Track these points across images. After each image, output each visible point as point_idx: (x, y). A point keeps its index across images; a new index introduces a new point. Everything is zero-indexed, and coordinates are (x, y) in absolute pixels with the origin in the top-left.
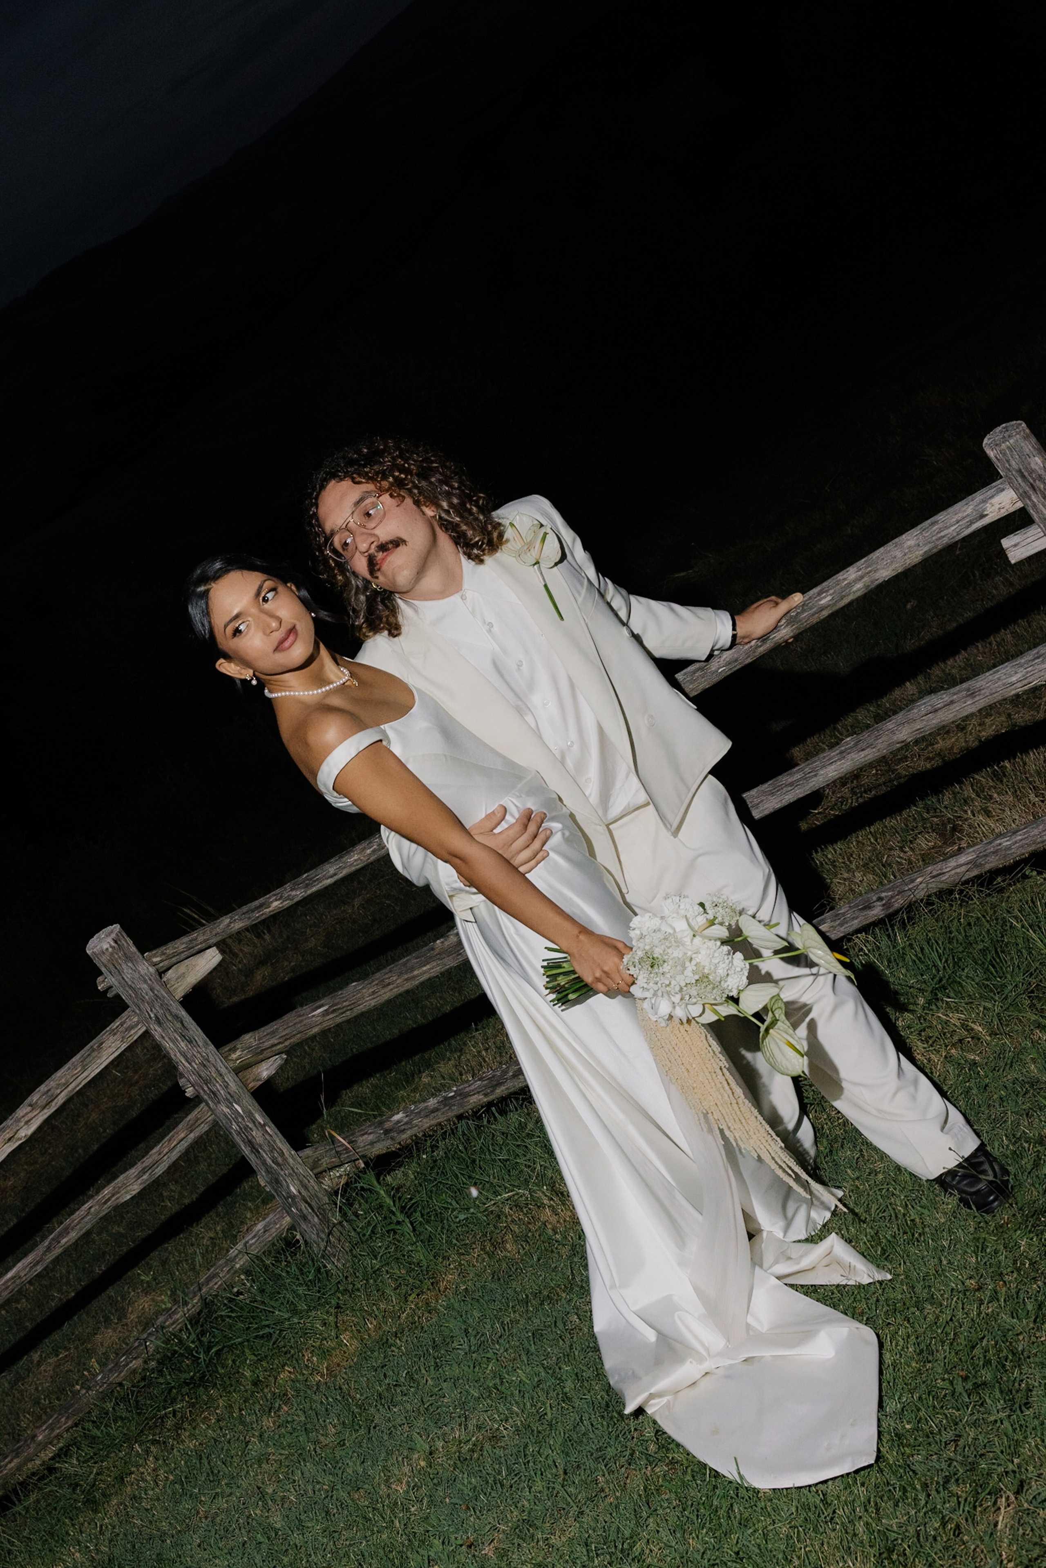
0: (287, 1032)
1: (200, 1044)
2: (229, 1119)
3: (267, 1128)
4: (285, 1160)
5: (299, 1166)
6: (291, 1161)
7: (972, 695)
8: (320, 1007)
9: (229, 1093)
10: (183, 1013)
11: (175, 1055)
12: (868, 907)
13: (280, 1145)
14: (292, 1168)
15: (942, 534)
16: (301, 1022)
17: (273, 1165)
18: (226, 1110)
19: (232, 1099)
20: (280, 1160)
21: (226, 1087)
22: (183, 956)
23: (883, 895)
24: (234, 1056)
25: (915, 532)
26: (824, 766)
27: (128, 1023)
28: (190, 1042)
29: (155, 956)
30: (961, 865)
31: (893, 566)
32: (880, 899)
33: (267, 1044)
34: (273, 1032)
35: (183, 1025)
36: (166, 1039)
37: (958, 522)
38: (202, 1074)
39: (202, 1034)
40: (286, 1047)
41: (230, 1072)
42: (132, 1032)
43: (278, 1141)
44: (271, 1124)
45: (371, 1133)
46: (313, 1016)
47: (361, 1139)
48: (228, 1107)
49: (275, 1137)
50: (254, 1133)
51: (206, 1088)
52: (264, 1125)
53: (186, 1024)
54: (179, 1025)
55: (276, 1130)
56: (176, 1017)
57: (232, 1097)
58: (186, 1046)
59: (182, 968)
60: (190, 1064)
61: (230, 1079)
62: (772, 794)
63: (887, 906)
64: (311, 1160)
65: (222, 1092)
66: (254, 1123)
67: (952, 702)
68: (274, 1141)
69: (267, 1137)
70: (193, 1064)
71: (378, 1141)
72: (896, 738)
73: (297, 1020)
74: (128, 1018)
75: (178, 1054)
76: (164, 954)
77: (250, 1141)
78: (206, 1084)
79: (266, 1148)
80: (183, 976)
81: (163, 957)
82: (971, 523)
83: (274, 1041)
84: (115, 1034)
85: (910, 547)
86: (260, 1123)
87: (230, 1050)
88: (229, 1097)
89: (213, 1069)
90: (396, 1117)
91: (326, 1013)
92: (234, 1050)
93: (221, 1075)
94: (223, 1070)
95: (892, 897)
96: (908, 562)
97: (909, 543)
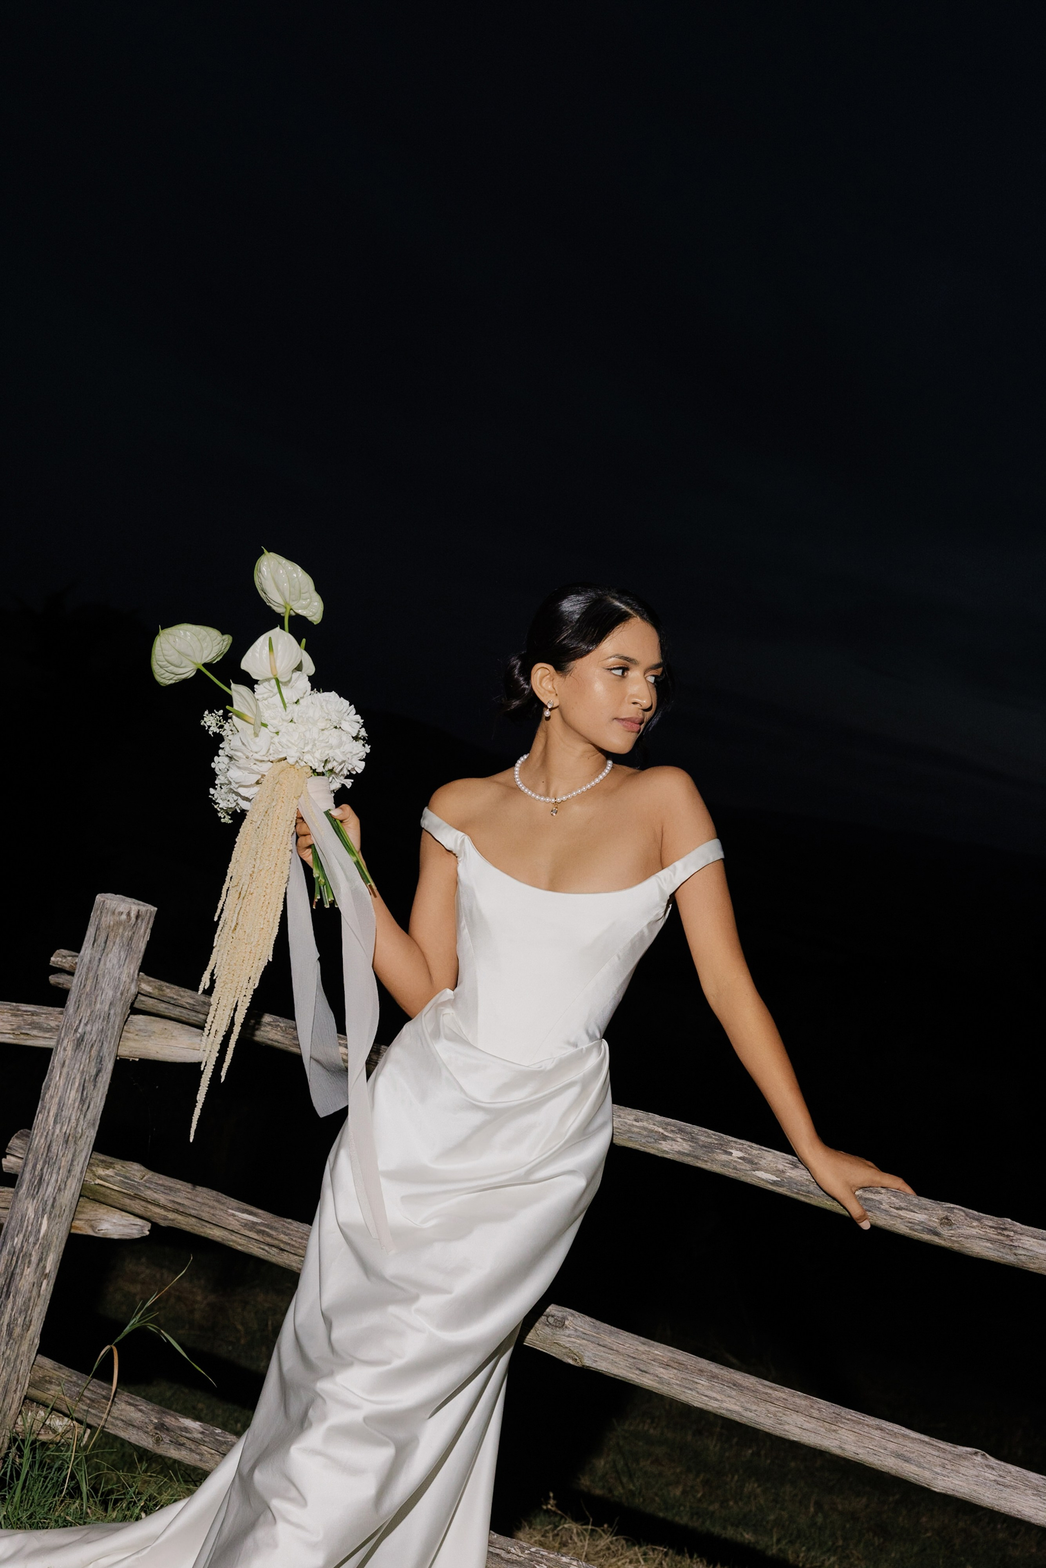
0: (186, 1202)
1: (89, 1116)
2: (21, 1226)
3: (45, 1282)
4: (22, 1337)
5: (25, 1363)
6: (25, 1347)
8: (251, 1213)
9: (55, 1198)
10: (109, 1066)
11: (52, 1097)
13: (35, 1315)
14: (17, 1356)
16: (213, 1207)
17: (5, 1328)
18: (31, 1213)
19: (49, 1209)
20: (18, 1331)
21: (60, 1190)
22: (176, 1012)
24: (101, 1172)
27: (41, 1019)
28: (82, 1101)
29: (148, 983)
33: (149, 1194)
34: (170, 1189)
35: (97, 1075)
36: (65, 1070)
38: (54, 1148)
39: (101, 1110)
40: (165, 1218)
41: (79, 1180)
42: (35, 1032)
43: (38, 1309)
44: (52, 1282)
45: (140, 1410)
46: (233, 1215)
47: (123, 1406)
48: (36, 1212)
49: (41, 1302)
50: (27, 1271)
51: (39, 1167)
52: (46, 1276)
53: (99, 1079)
54: (93, 1072)
55: (49, 1297)
56: (100, 1060)
57: (53, 1206)
58: (74, 1101)
59: (158, 1025)
60: (55, 1122)
61: (73, 1187)
64: (40, 1374)
65: (50, 1189)
66: (40, 1260)
68: (35, 1305)
69: (34, 1293)
70: (58, 1126)
71: (139, 1428)
73: (211, 1203)
74: (47, 1015)
75: (56, 1100)
76: (161, 990)
77: (13, 1274)
78: (45, 1162)
79: (20, 1301)
80: (151, 1034)
81: (156, 993)
83: (162, 1199)
84: (16, 1015)
86: (44, 1267)
87: (102, 1161)
88: (50, 1203)
89: (70, 1156)
90: (188, 1423)
91: (252, 1226)
92: (108, 1166)
93: (69, 1171)
94: (77, 1170)
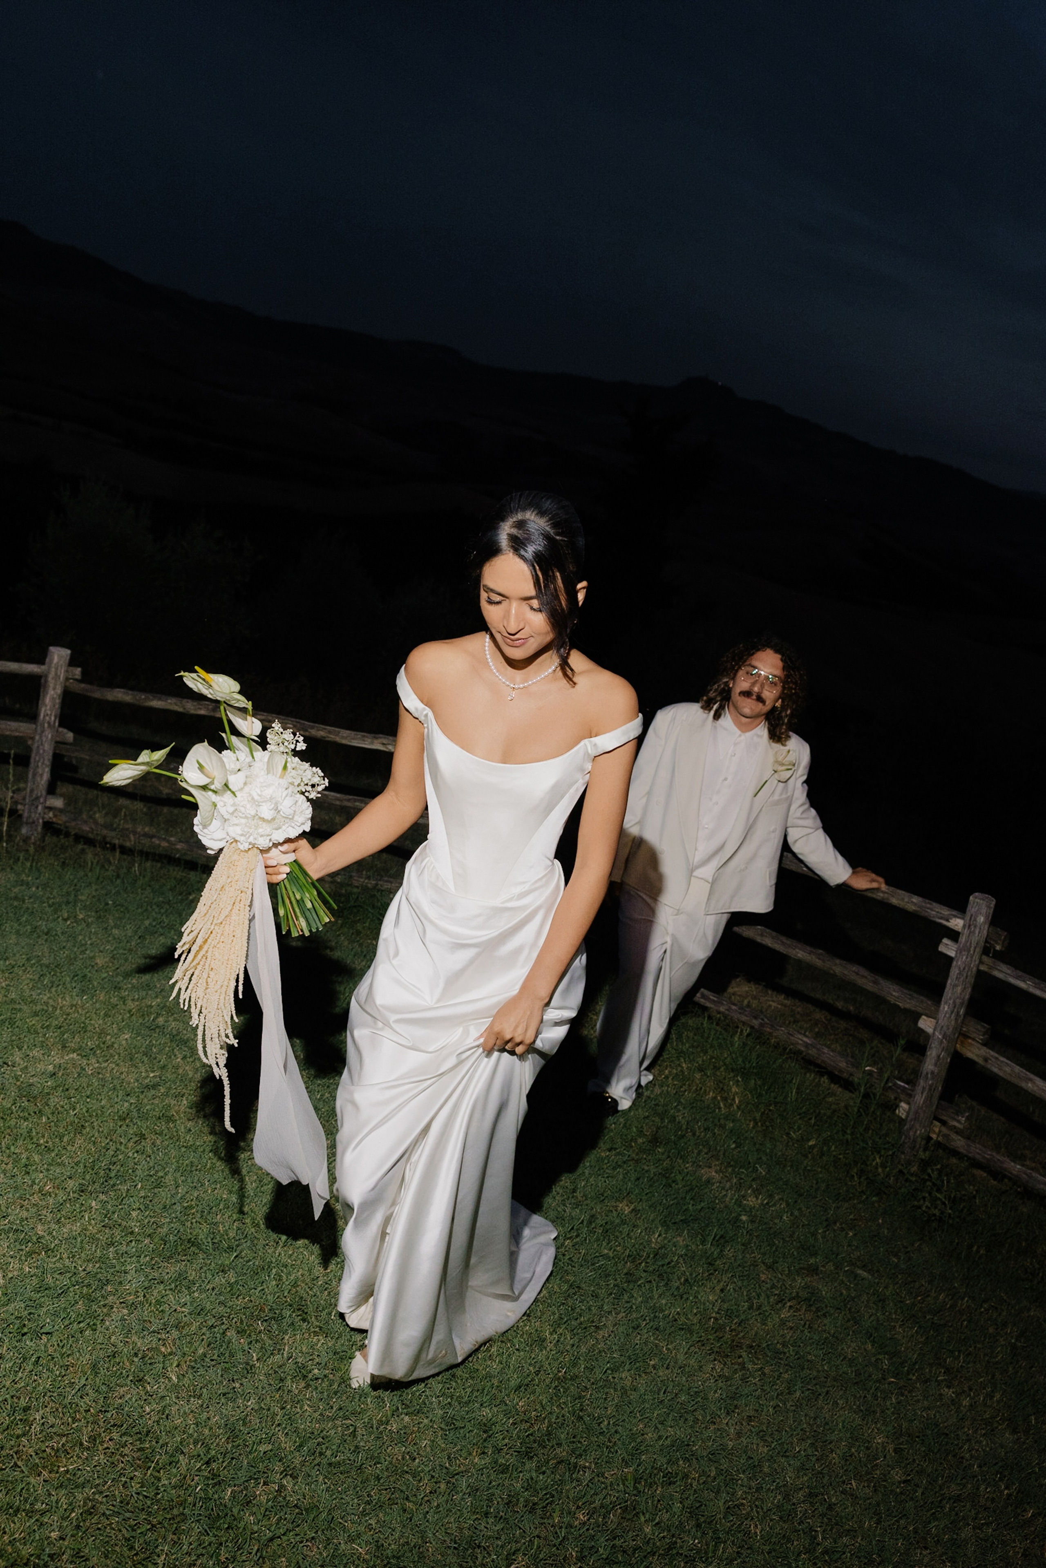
7: (875, 982)
12: (756, 1018)
15: (929, 911)
23: (766, 1020)
25: (920, 899)
26: (800, 949)
30: (802, 1040)
31: (900, 902)
32: (763, 1020)
37: (938, 912)
62: (773, 938)
63: (761, 1025)
67: (866, 977)
72: (834, 968)
82: (941, 918)
85: (912, 902)
95: (767, 1024)
96: (906, 907)
97: (914, 900)
